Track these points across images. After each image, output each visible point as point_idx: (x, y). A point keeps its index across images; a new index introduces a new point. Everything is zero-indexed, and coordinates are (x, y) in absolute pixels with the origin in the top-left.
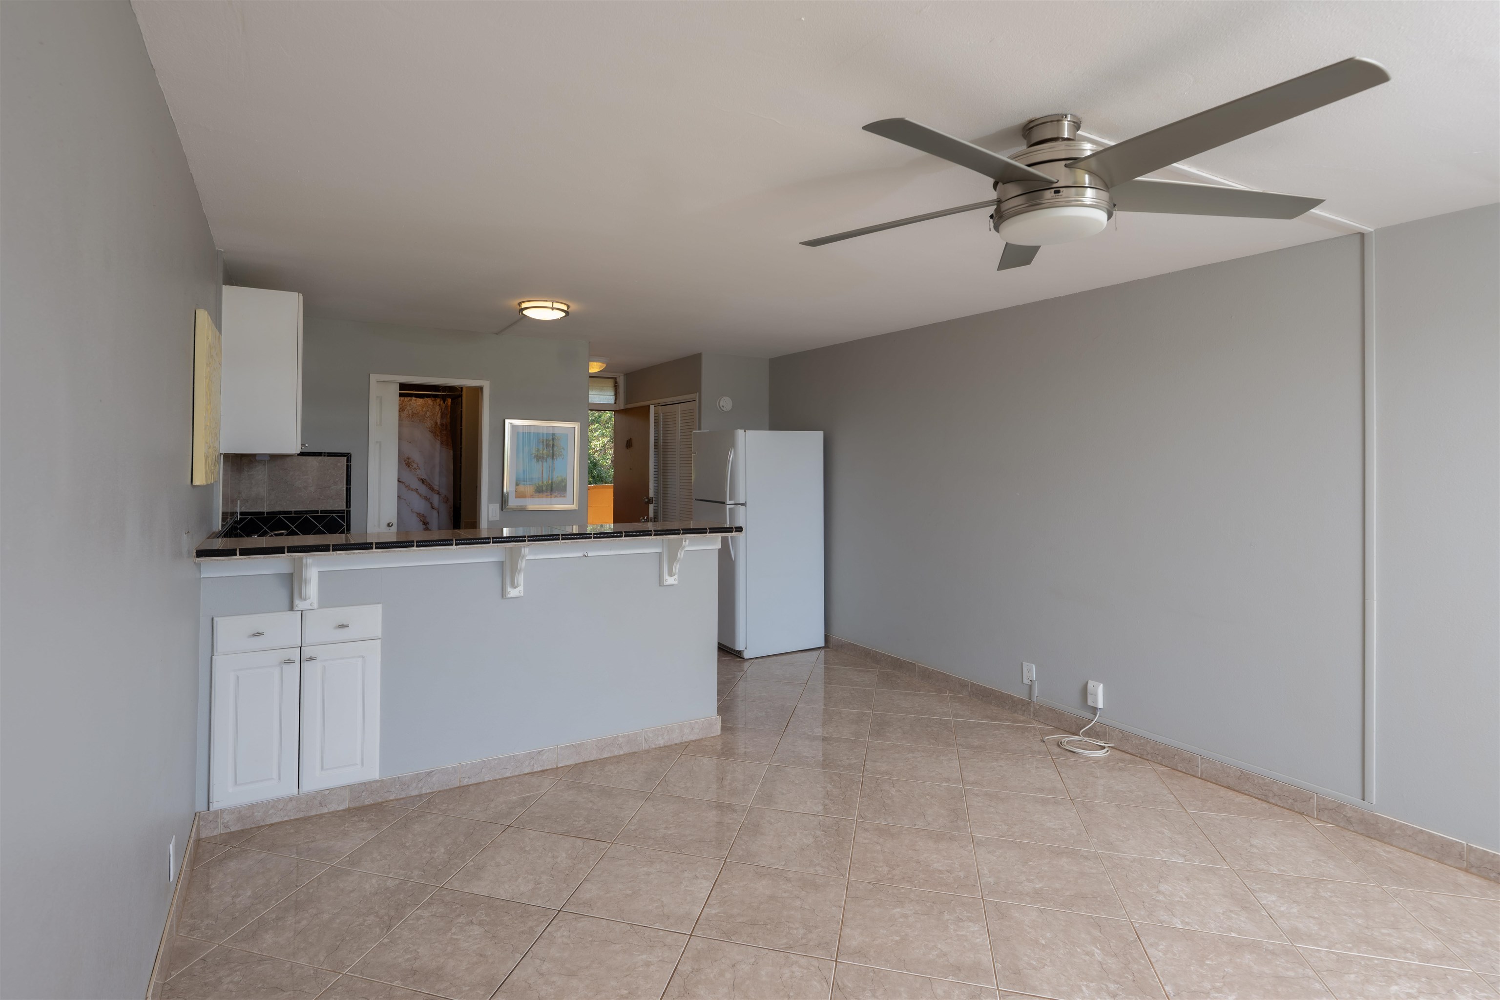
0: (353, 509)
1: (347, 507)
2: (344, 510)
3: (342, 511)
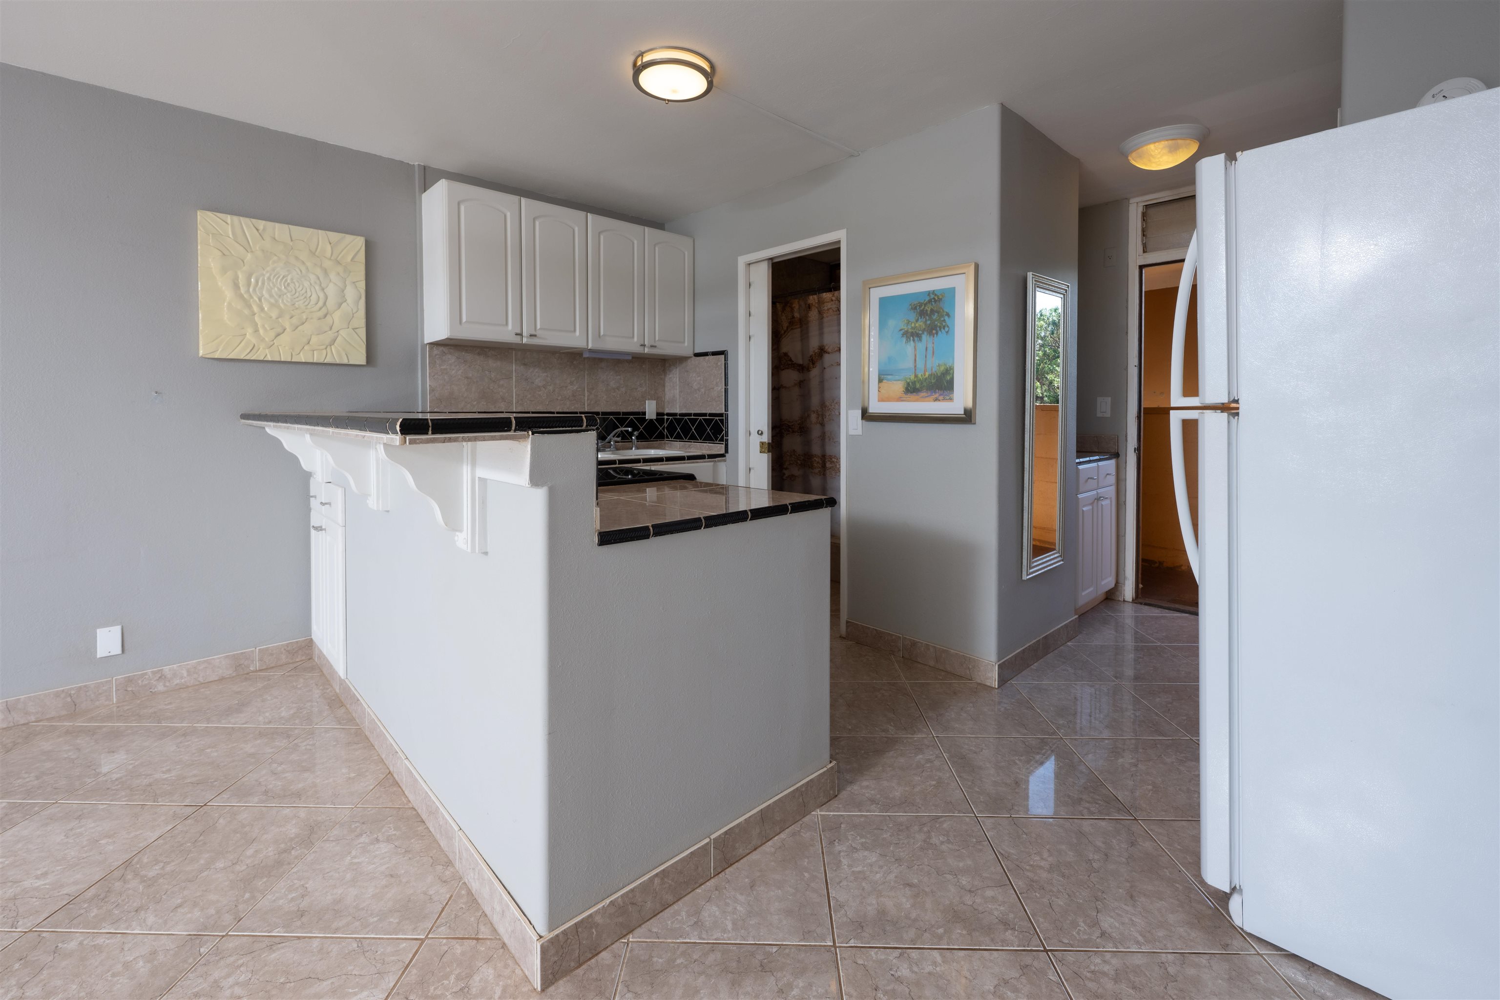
0: (729, 413)
1: (725, 411)
2: (723, 414)
3: (721, 415)
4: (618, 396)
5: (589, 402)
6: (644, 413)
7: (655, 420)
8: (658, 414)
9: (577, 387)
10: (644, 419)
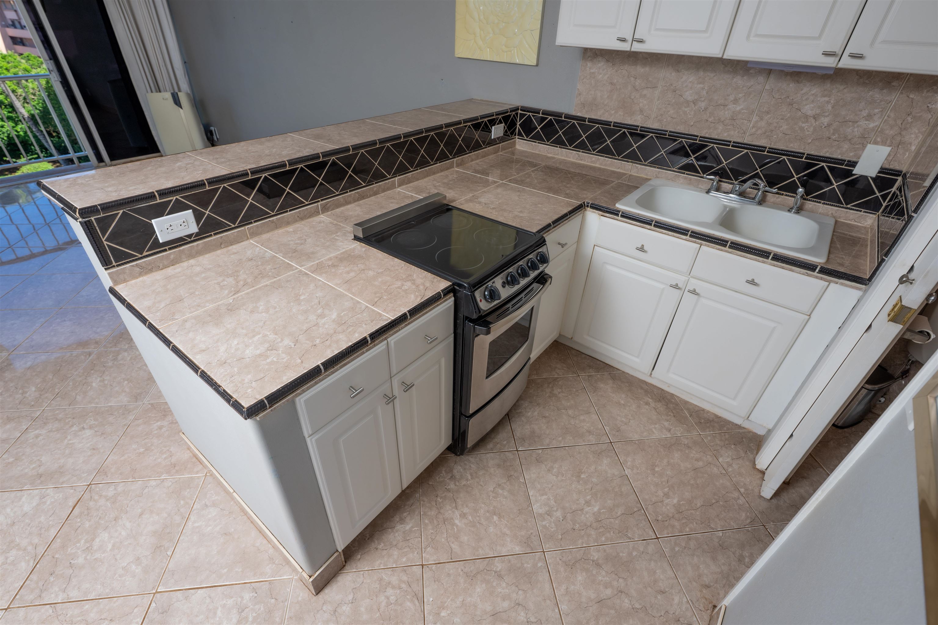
4: (812, 128)
5: (754, 130)
6: (854, 164)
7: (871, 177)
8: (882, 170)
9: (742, 107)
10: (849, 173)
